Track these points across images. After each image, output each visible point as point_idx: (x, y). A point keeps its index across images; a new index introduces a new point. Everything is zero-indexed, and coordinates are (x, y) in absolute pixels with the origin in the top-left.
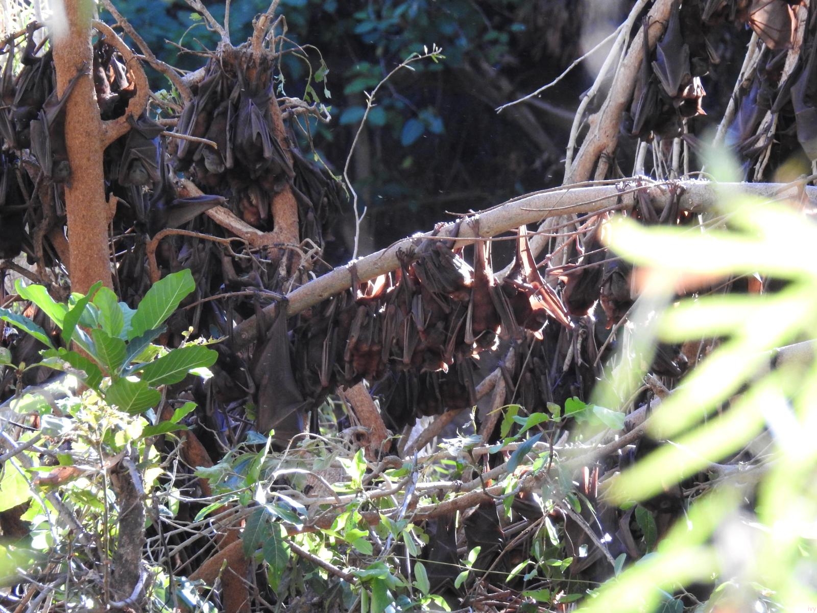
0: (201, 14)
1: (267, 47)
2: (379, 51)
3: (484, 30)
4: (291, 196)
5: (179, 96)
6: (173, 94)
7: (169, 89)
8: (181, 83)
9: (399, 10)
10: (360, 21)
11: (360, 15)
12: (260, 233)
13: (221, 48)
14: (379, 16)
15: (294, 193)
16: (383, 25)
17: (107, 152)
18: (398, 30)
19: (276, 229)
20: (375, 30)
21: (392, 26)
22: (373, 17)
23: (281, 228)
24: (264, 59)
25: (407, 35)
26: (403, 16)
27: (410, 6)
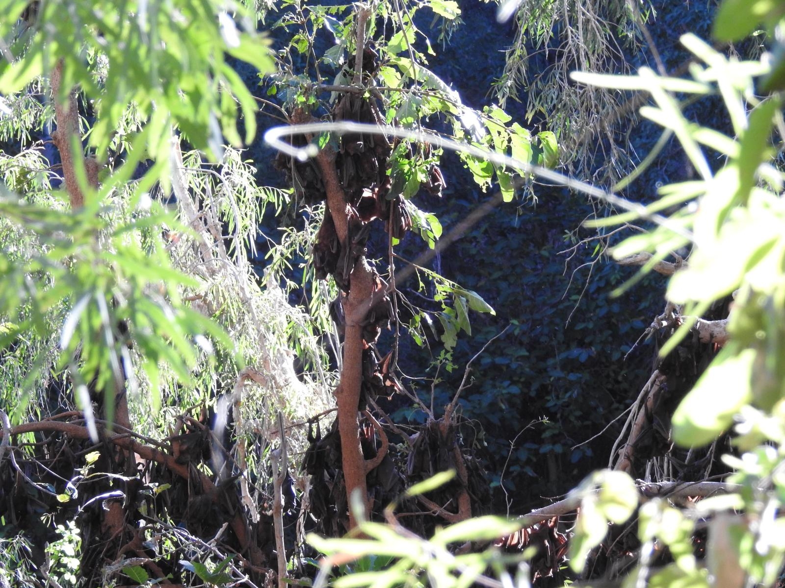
0: (419, 404)
1: (452, 420)
2: (559, 416)
3: (612, 403)
4: (467, 495)
5: (409, 446)
6: (406, 445)
7: (403, 443)
8: (409, 439)
9: (568, 395)
10: (548, 401)
11: (548, 398)
12: (452, 514)
13: (429, 421)
14: (558, 398)
15: (469, 494)
16: (560, 402)
17: (367, 477)
18: (567, 405)
19: (460, 512)
20: (556, 405)
21: (565, 402)
22: (554, 398)
23: (462, 512)
24: (451, 426)
25: (571, 407)
26: (570, 396)
27: (573, 392)
